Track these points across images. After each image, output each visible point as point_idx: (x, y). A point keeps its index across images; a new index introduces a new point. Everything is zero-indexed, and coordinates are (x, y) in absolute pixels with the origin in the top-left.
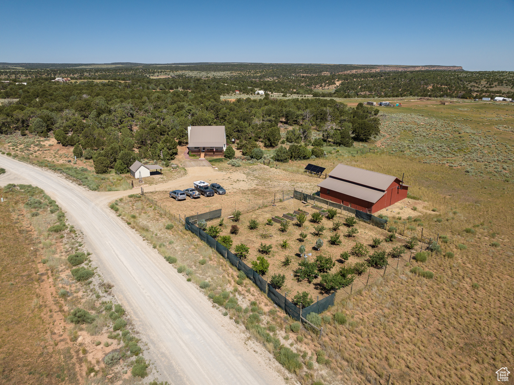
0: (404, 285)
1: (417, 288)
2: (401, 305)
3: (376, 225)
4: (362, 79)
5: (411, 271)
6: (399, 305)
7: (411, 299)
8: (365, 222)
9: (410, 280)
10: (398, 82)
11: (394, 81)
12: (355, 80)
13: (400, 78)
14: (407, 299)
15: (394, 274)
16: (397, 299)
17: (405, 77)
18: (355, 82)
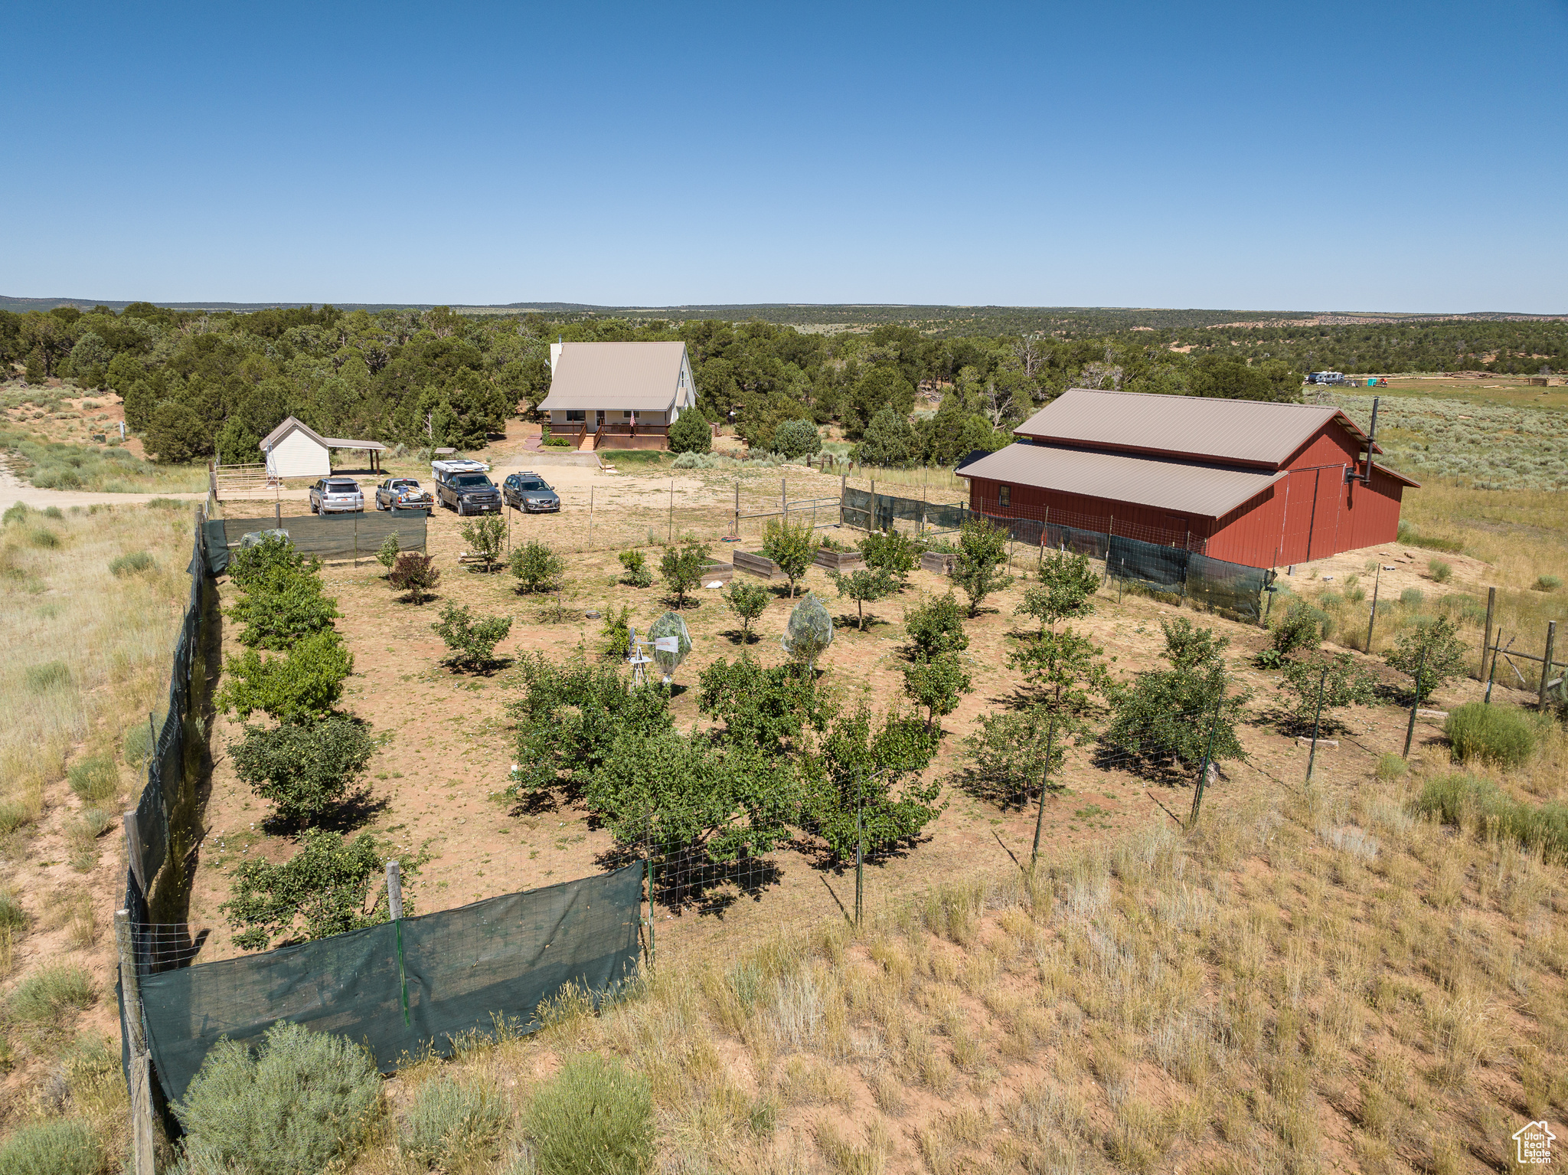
0: (1355, 890)
1: (1468, 916)
2: (1306, 1049)
3: (1210, 610)
4: (1260, 342)
5: (1423, 808)
6: (1290, 1043)
7: (1416, 999)
8: (1152, 594)
9: (1402, 862)
10: (1377, 346)
11: (1363, 345)
12: (1234, 343)
13: (1384, 338)
14: (1372, 995)
15: (1279, 819)
16: (1276, 989)
17: (1403, 334)
18: (1234, 348)
